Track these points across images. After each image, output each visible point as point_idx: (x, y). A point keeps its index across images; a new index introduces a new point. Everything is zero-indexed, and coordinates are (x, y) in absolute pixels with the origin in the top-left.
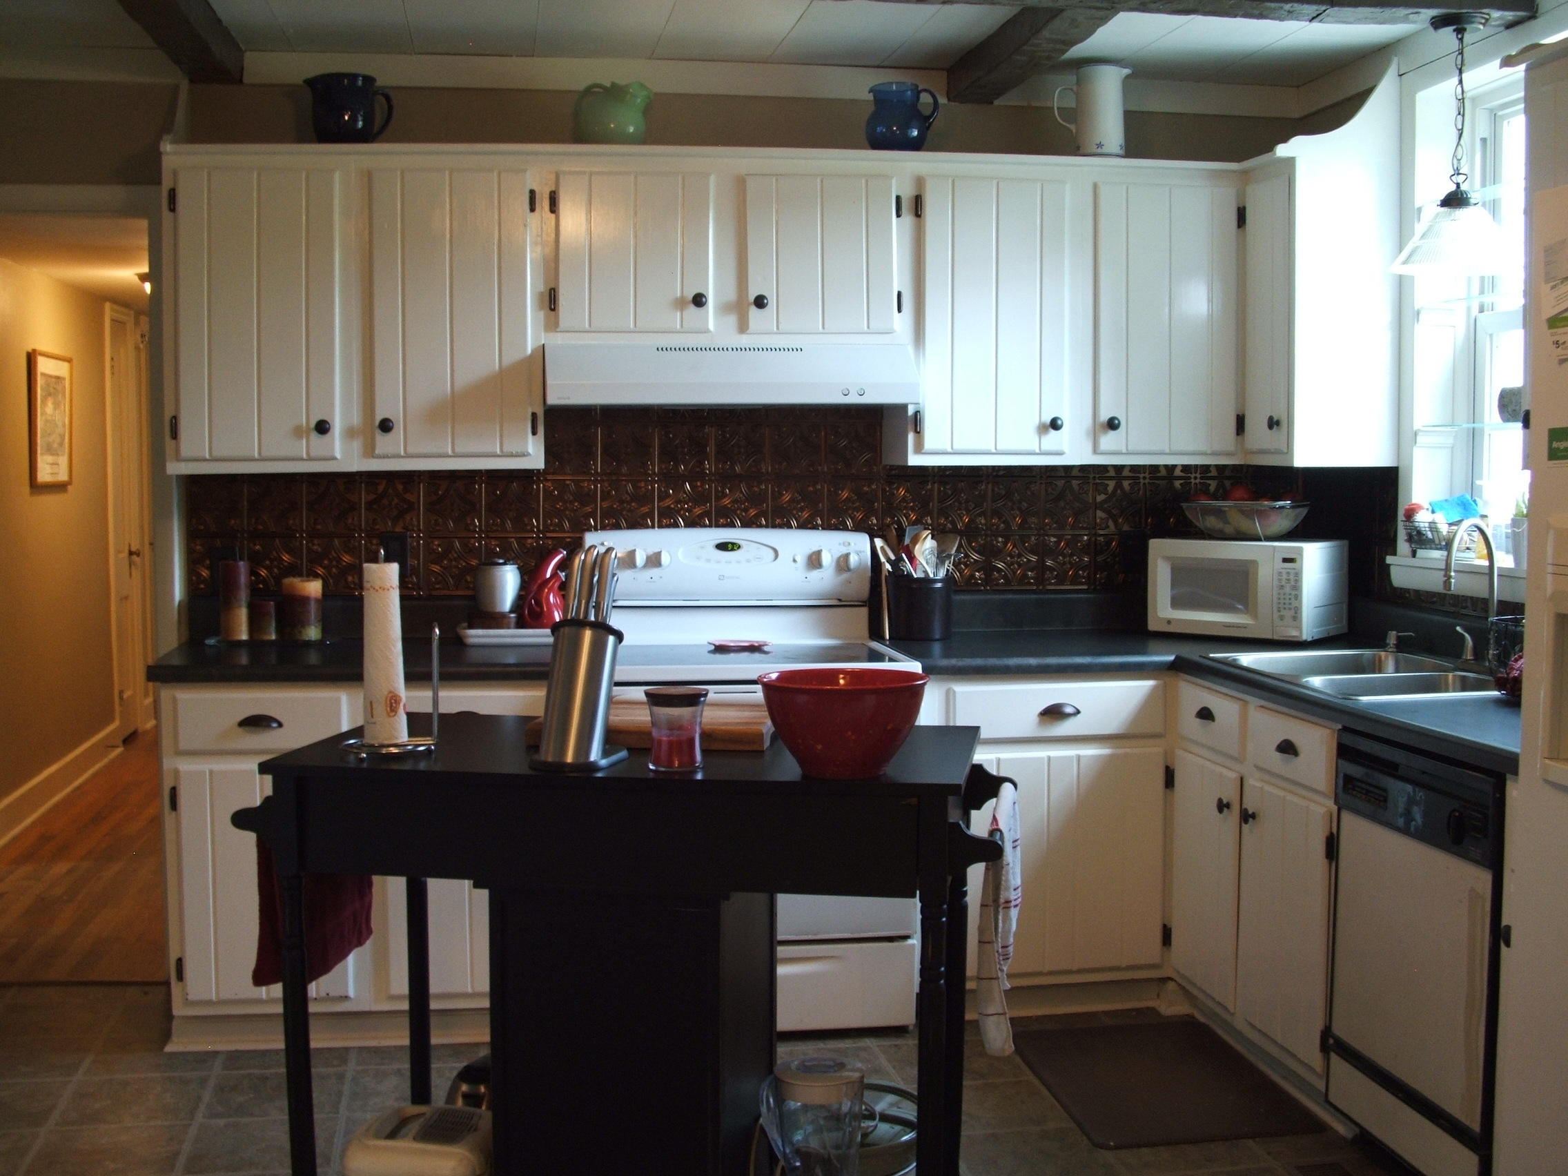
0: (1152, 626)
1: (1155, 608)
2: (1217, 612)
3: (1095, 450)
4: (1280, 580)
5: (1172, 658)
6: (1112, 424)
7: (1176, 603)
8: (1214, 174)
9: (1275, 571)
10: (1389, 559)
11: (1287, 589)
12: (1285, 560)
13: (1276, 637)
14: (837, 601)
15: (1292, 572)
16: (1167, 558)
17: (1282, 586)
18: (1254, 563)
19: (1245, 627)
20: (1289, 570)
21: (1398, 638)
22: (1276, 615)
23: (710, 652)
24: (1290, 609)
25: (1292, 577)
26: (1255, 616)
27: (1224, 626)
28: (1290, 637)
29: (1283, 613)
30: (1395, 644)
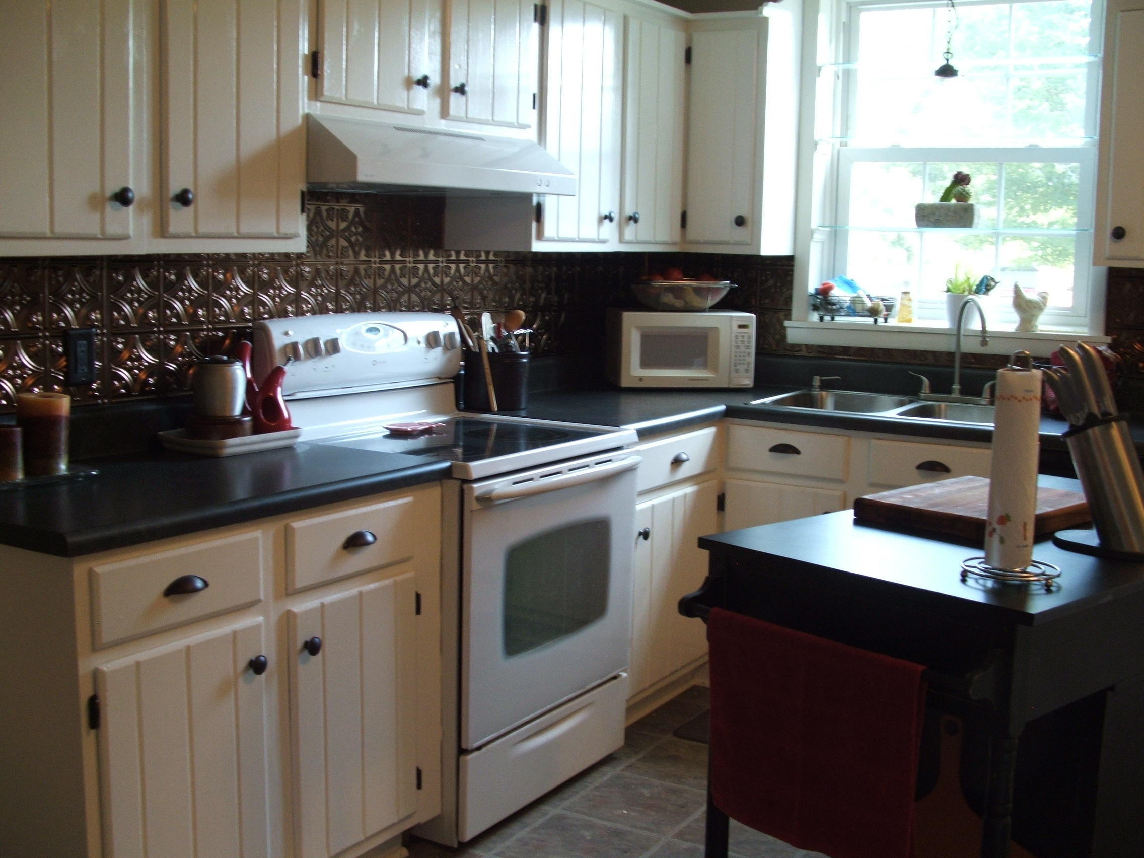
0: (625, 383)
1: (629, 368)
2: (681, 369)
3: (621, 240)
4: (736, 342)
5: (721, 408)
6: (634, 219)
7: (646, 363)
8: (677, 18)
9: (733, 335)
10: (787, 323)
11: (742, 349)
12: (740, 327)
13: (731, 386)
14: (437, 379)
15: (746, 335)
16: (639, 328)
17: (738, 346)
18: (715, 330)
19: (706, 379)
20: (743, 334)
21: (822, 381)
22: (733, 368)
23: (386, 436)
24: (744, 363)
25: (745, 339)
26: (715, 369)
27: (690, 380)
28: (744, 385)
29: (738, 367)
30: (819, 386)
